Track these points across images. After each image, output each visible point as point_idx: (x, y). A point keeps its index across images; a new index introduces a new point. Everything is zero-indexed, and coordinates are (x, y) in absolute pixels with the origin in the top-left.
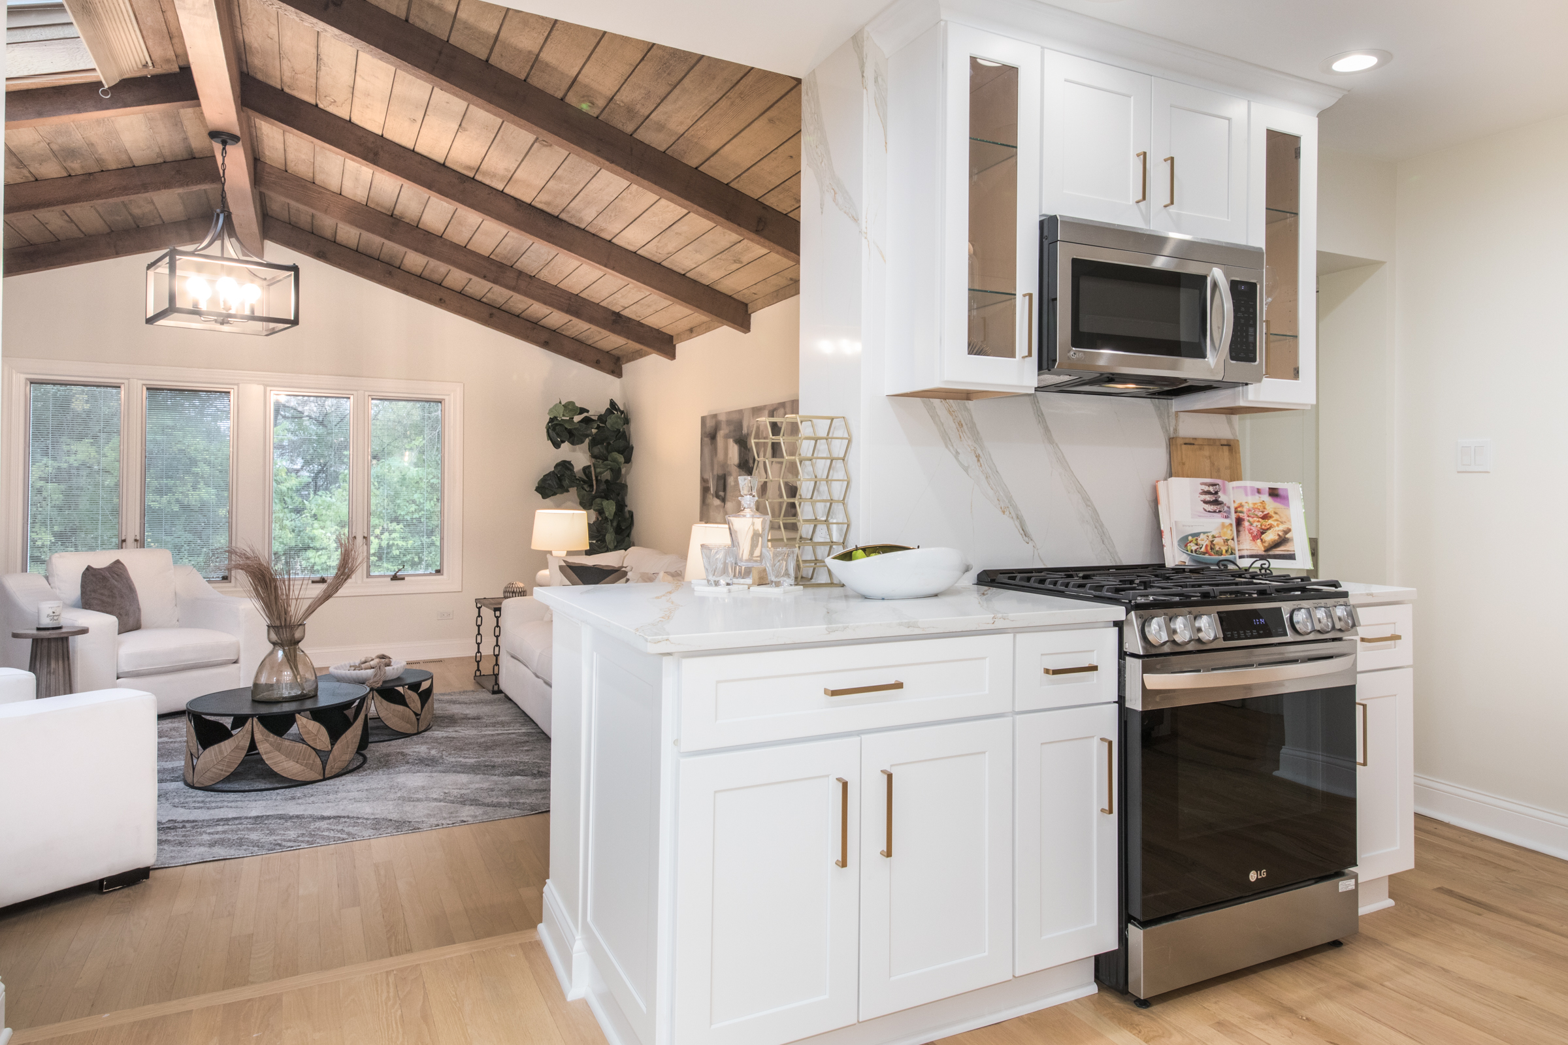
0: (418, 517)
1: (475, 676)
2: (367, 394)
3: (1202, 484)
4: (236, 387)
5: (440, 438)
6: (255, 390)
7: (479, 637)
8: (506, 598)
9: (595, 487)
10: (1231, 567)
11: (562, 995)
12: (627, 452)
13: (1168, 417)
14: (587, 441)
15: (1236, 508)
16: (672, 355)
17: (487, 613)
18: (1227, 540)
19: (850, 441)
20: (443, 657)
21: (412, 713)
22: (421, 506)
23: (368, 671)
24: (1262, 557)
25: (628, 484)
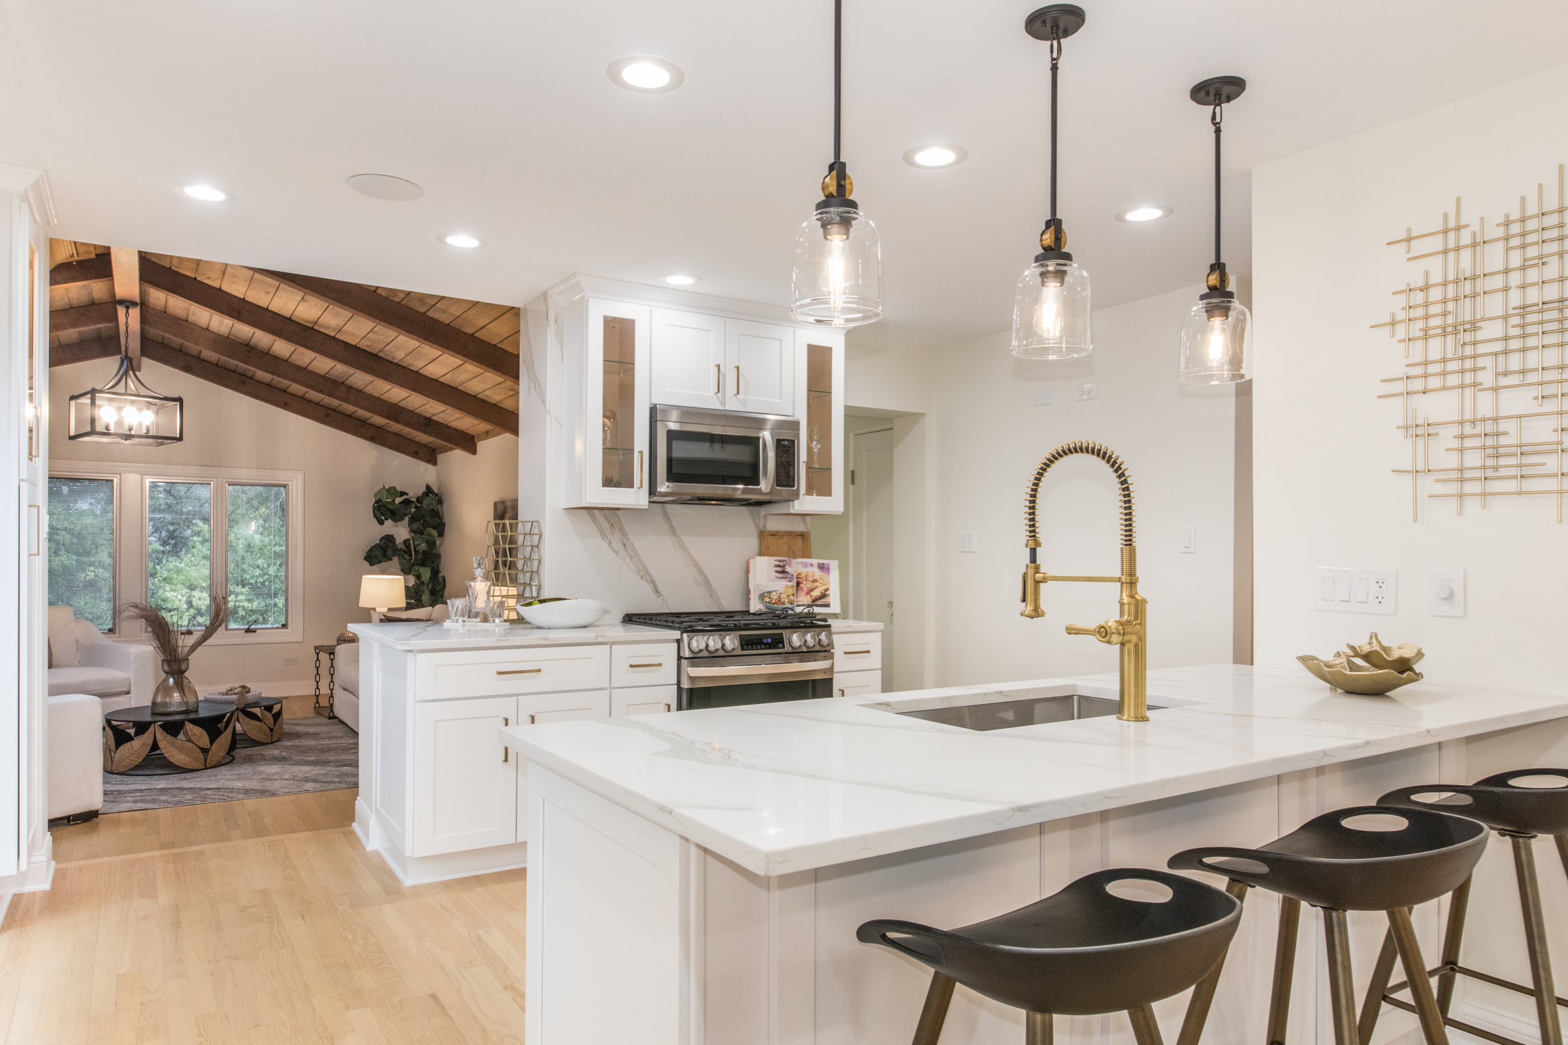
0: (262, 580)
1: (315, 707)
2: (224, 480)
3: (776, 560)
4: (118, 476)
5: (284, 510)
6: (132, 479)
7: (318, 677)
8: (338, 644)
9: (413, 557)
10: (790, 612)
11: (364, 849)
12: (440, 528)
13: (759, 518)
14: (407, 518)
15: (797, 576)
16: (473, 451)
17: (324, 657)
18: (789, 596)
19: (541, 536)
20: (288, 695)
21: (267, 728)
22: (265, 571)
23: (234, 696)
24: (809, 606)
25: (442, 553)
